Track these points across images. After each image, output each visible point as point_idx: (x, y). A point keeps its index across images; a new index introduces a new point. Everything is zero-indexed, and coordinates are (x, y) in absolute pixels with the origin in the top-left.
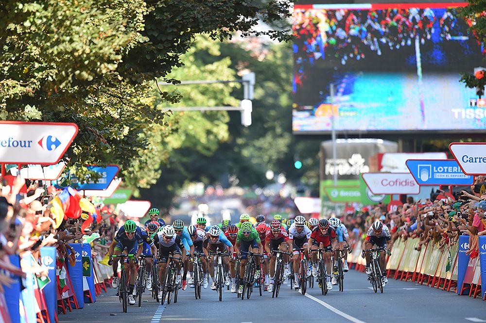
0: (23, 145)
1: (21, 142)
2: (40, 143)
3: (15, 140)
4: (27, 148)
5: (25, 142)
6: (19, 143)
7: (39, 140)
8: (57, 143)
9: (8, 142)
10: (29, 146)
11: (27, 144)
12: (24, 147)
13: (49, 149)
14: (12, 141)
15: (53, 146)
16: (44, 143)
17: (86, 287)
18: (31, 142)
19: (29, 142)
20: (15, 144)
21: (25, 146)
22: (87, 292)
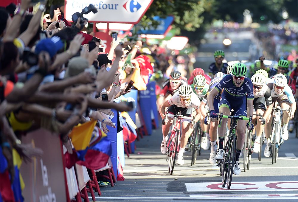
0: (111, 7)
1: (109, 5)
2: (125, 6)
3: (105, 3)
4: (114, 10)
5: (112, 5)
6: (108, 6)
7: (124, 4)
8: (138, 6)
9: (99, 5)
10: (116, 9)
11: (114, 7)
12: (112, 10)
13: (132, 11)
14: (103, 4)
15: (135, 9)
16: (128, 6)
17: (153, 117)
18: (118, 5)
19: (116, 5)
20: (105, 6)
21: (112, 8)
22: (153, 121)
